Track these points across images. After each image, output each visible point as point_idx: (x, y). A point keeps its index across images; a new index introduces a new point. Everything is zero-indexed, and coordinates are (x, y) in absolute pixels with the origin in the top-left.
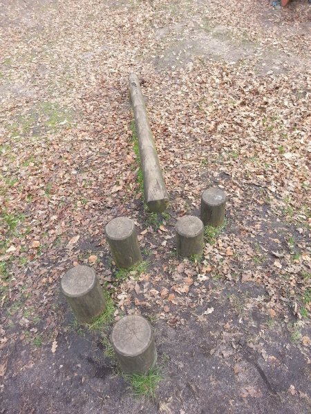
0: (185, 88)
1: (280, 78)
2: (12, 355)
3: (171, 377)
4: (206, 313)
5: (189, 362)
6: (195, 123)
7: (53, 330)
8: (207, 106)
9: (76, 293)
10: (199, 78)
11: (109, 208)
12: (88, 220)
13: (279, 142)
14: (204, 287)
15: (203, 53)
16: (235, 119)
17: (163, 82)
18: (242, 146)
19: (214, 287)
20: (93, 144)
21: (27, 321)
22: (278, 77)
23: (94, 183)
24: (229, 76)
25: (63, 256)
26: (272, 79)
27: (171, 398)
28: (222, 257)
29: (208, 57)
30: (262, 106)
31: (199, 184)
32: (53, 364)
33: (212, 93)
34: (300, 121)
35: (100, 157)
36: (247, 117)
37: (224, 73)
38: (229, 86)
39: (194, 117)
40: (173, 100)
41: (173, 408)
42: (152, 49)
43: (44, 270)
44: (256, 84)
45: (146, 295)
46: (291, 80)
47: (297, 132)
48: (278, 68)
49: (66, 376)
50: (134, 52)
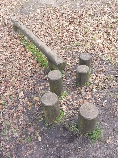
0: (40, 21)
1: (82, 11)
2: (16, 151)
3: (105, 129)
4: (104, 102)
5: (108, 122)
6: (52, 35)
7: (34, 132)
8: (54, 27)
9: (52, 104)
10: (45, 16)
11: (31, 77)
12: (23, 84)
13: (92, 37)
14: (97, 94)
15: (43, 5)
16: (69, 30)
17: (28, 20)
18: (78, 40)
19: (101, 93)
20: (5, 52)
21: (17, 134)
22: (81, 10)
23: (16, 69)
24: (59, 13)
25: (19, 102)
26: (79, 12)
27: (110, 137)
28: (98, 81)
29: (46, 6)
30: (79, 23)
31: (69, 58)
32: (43, 146)
33: (54, 21)
34: (97, 27)
35: (12, 58)
36: (74, 29)
37: (56, 12)
38: (60, 17)
39: (50, 32)
40: (37, 27)
41: (112, 140)
42: (16, 6)
43: (13, 111)
44: (73, 15)
45: (73, 104)
46: (87, 11)
47: (98, 31)
48: (79, 7)
49: (53, 148)
50: (8, 8)
